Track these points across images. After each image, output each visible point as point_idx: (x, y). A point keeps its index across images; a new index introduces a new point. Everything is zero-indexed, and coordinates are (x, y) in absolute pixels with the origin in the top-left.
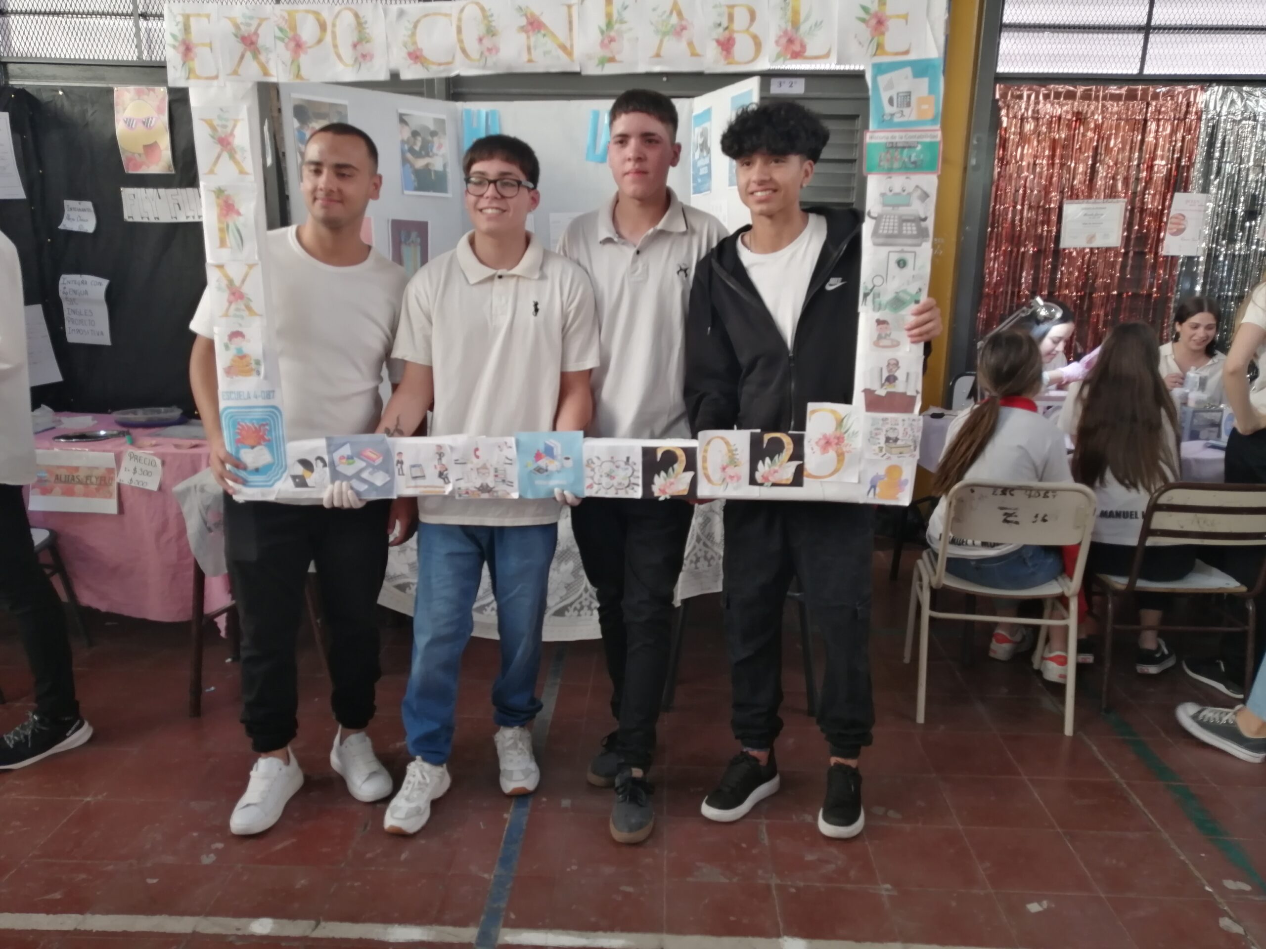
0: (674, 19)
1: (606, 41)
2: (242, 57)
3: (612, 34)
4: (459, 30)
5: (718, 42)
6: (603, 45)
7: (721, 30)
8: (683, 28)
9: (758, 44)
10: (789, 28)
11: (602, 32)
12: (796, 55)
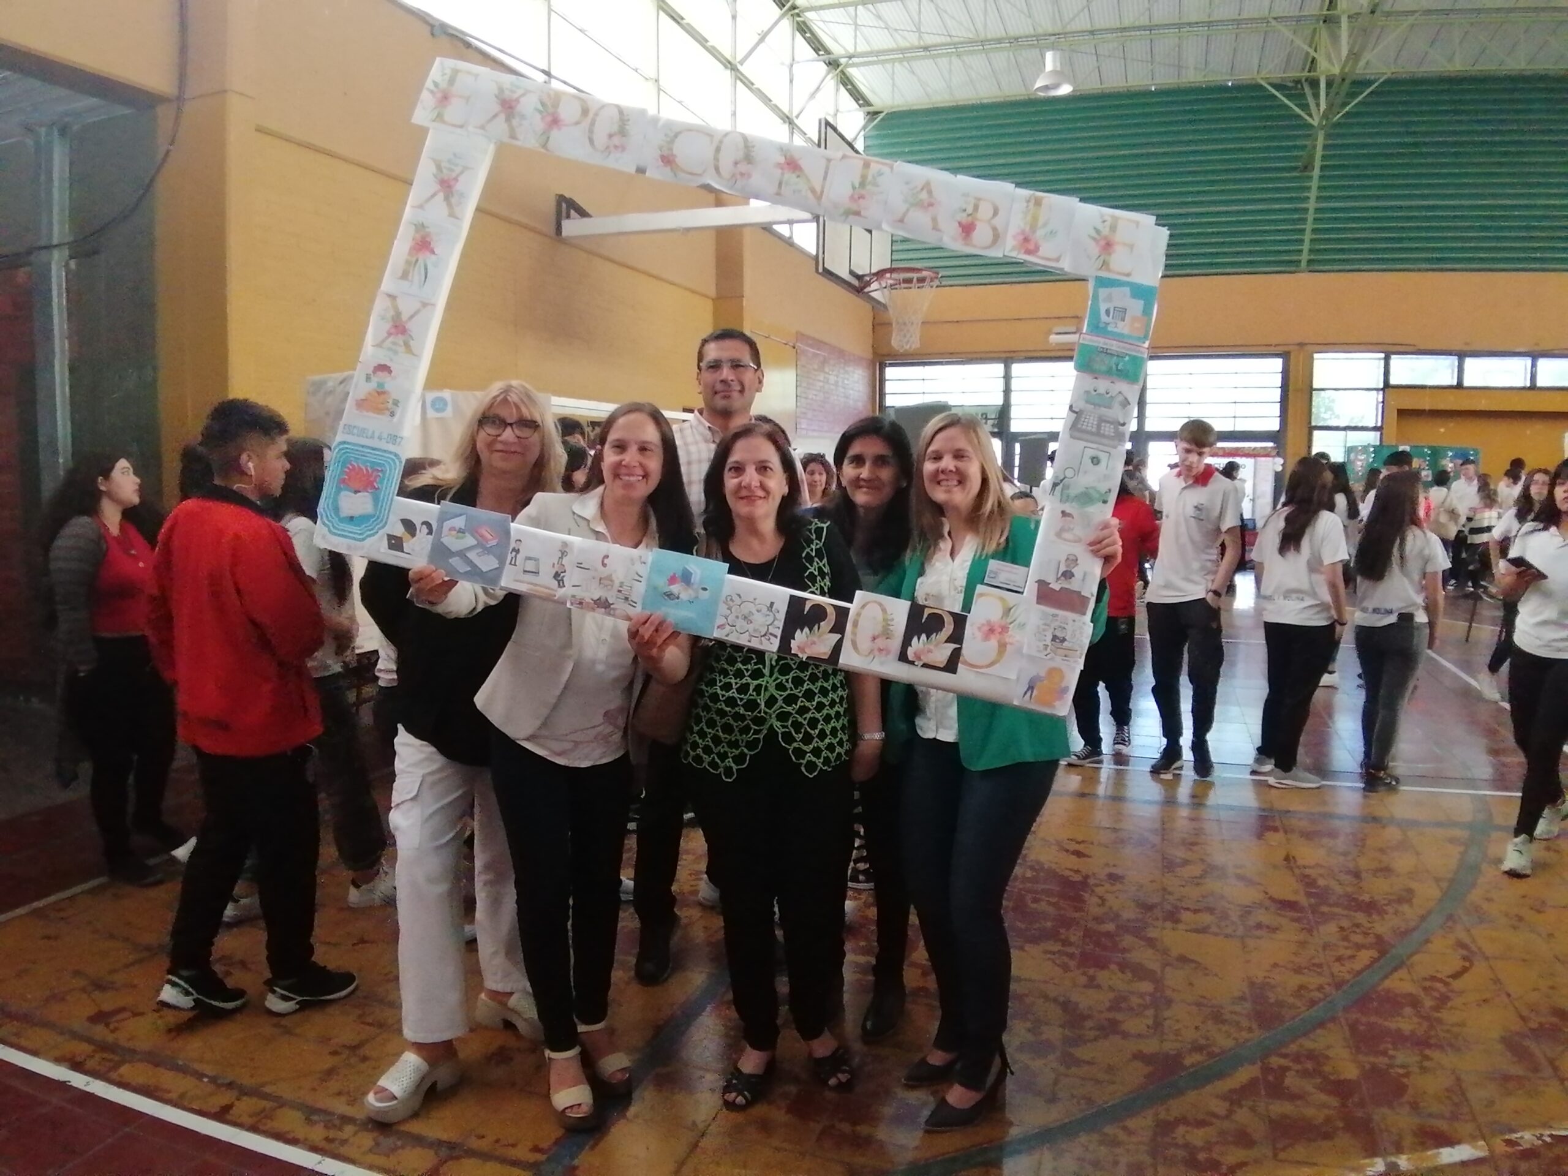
0: (924, 195)
1: (856, 196)
2: (495, 116)
3: (863, 192)
4: (718, 150)
5: (960, 223)
6: (852, 198)
7: (964, 215)
8: (931, 205)
9: (997, 237)
10: (1027, 229)
11: (854, 188)
12: (1028, 252)
